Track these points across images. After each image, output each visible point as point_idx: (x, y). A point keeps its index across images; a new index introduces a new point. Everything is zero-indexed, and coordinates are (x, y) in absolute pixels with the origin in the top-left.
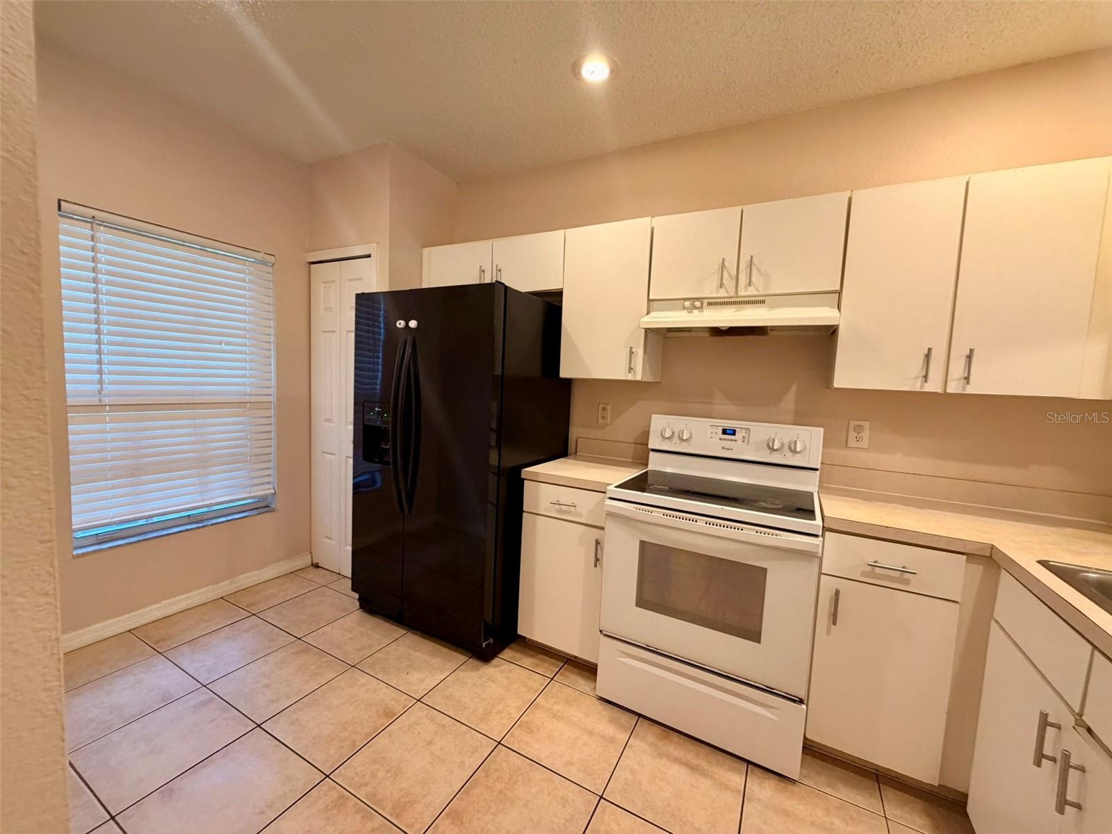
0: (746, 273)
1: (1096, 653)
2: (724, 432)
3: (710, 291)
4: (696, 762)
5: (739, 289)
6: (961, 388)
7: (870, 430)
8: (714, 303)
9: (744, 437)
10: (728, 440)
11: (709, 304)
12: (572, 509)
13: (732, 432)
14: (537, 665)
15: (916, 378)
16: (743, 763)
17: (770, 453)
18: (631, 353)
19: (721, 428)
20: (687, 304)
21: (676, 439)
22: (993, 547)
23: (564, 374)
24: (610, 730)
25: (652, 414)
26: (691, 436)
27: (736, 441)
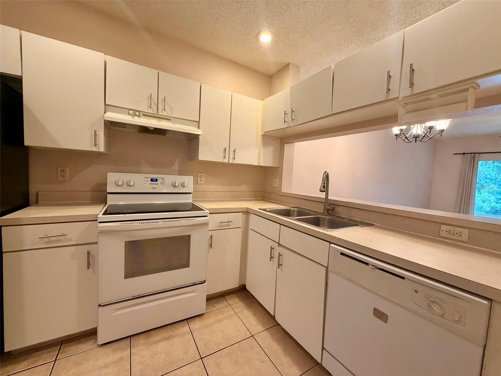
0: (163, 104)
1: (281, 226)
2: (152, 180)
3: (144, 108)
4: (167, 335)
5: (159, 111)
6: (232, 161)
7: (204, 177)
8: (146, 115)
9: (161, 182)
10: (154, 184)
11: (143, 115)
12: (62, 238)
13: (155, 180)
14: (35, 361)
15: (222, 157)
16: (185, 321)
17: (174, 188)
18: (95, 135)
19: (150, 179)
20: (131, 112)
21: (125, 185)
22: (247, 208)
23: (26, 143)
24: (117, 356)
25: (108, 172)
26: (134, 184)
27: (158, 184)
